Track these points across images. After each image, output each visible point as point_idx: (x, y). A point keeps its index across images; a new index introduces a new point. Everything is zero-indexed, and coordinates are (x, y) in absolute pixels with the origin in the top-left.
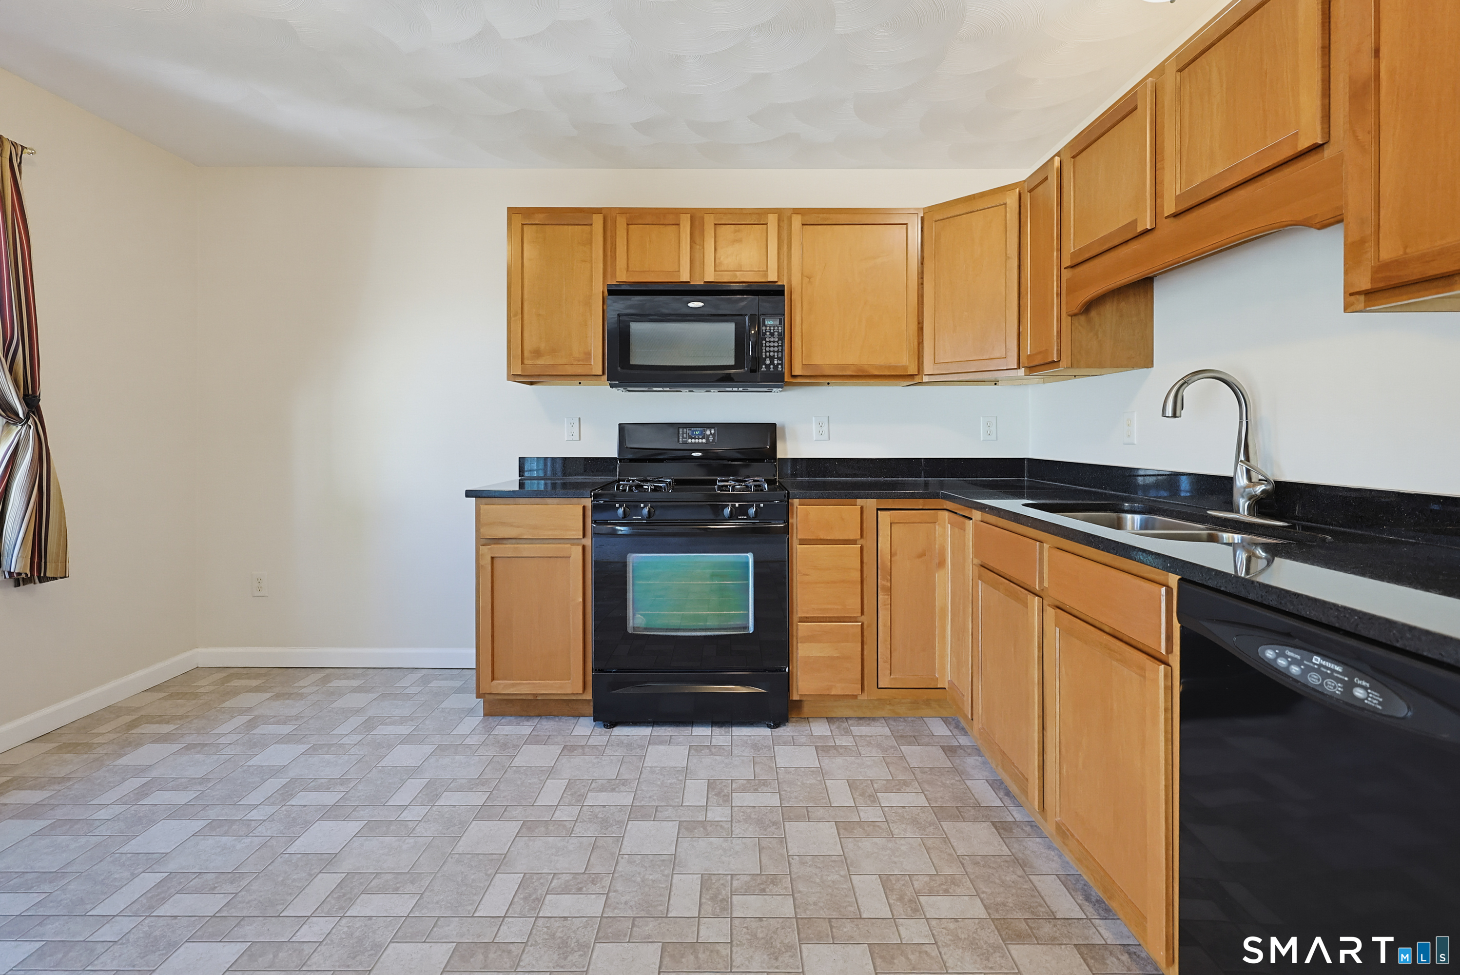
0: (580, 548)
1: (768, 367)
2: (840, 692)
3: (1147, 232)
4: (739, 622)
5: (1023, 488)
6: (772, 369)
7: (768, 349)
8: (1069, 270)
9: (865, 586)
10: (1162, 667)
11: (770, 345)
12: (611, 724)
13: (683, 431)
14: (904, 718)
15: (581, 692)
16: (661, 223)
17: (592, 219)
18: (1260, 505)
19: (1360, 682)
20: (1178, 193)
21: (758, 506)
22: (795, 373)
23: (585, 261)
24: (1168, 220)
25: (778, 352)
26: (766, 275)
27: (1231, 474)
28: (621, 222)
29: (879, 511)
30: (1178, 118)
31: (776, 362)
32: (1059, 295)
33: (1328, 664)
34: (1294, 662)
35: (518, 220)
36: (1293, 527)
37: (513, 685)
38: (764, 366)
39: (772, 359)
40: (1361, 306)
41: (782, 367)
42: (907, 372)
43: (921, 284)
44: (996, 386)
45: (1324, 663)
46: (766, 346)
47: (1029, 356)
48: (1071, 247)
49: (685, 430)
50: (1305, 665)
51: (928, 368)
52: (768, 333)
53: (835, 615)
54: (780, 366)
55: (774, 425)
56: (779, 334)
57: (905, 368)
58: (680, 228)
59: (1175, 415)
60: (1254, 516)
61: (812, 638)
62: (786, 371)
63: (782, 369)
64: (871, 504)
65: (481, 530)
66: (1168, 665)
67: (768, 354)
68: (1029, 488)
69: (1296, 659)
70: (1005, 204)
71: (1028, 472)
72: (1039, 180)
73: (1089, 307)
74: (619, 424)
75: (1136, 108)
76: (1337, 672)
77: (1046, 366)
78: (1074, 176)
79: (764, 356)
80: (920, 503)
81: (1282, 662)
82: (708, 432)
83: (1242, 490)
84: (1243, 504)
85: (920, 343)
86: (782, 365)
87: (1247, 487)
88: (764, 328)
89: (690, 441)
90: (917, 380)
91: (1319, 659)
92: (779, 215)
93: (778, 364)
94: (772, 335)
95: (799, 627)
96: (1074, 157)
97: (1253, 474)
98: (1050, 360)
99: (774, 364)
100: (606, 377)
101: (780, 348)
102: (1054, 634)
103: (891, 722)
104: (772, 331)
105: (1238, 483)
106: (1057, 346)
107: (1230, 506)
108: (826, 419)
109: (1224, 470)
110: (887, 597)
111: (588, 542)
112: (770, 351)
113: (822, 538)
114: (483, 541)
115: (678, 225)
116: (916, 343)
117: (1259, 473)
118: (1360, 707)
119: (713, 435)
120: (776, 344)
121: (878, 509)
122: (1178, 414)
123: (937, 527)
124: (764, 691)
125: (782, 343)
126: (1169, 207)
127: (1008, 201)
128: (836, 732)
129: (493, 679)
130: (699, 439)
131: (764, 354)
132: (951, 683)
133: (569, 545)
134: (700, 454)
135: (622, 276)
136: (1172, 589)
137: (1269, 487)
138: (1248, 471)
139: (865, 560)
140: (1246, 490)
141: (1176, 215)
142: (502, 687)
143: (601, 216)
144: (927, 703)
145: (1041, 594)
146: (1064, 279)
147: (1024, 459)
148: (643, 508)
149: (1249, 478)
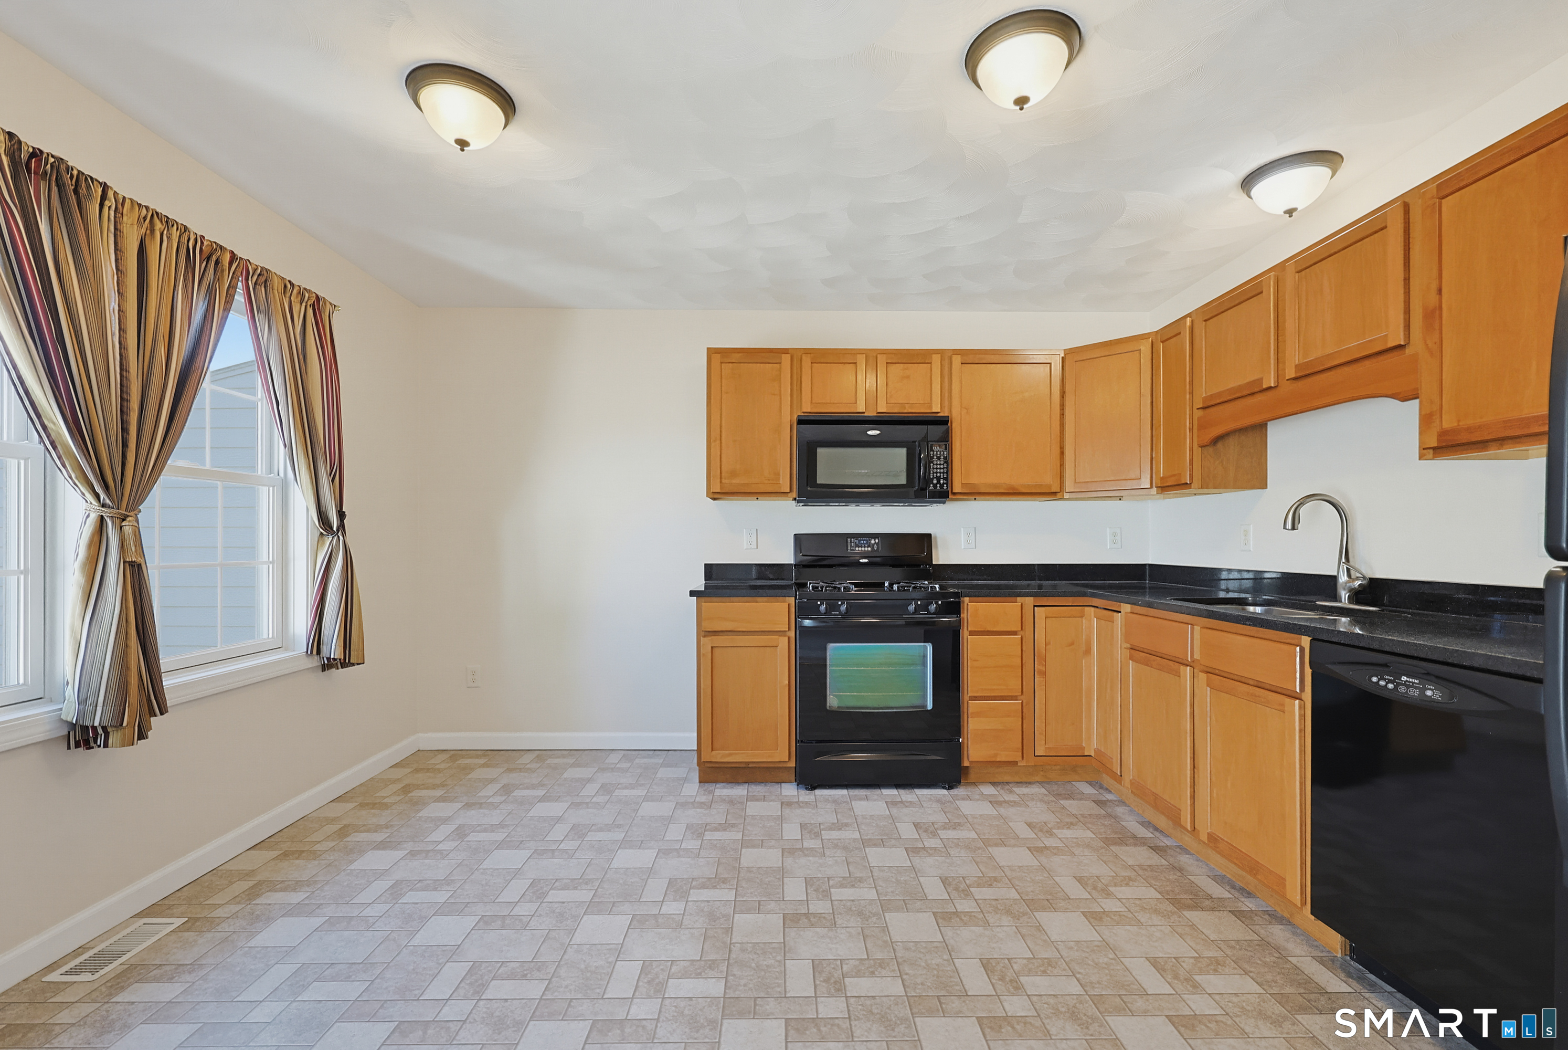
0: (787, 638)
1: (935, 486)
2: (1004, 759)
3: (1270, 388)
4: (917, 702)
5: (1145, 588)
6: (938, 488)
7: (935, 470)
8: (1200, 410)
9: (1024, 670)
10: (1297, 702)
11: (937, 467)
12: (812, 786)
13: (851, 541)
14: (1055, 782)
15: (787, 760)
16: (841, 362)
17: (781, 358)
18: (1357, 595)
19: (1429, 687)
20: (1297, 362)
21: (916, 604)
22: (954, 491)
23: (774, 395)
24: (1289, 381)
25: (943, 473)
26: (931, 407)
27: (1335, 574)
28: (807, 361)
29: (1036, 608)
30: (1297, 307)
31: (942, 482)
32: (1191, 430)
33: (1411, 680)
34: (1390, 681)
35: (717, 358)
36: (1383, 610)
37: (730, 755)
38: (931, 485)
39: (938, 479)
40: (1431, 456)
41: (947, 486)
42: (1051, 490)
43: (1062, 415)
44: (1120, 501)
45: (1408, 679)
46: (933, 468)
47: (1162, 479)
48: (1203, 392)
49: (853, 540)
50: (1396, 682)
51: (1069, 486)
52: (935, 457)
53: (1000, 695)
54: (945, 485)
55: (930, 535)
56: (945, 458)
57: (1050, 486)
58: (856, 366)
59: (1293, 528)
60: (1353, 604)
61: (978, 714)
62: (949, 489)
63: (947, 488)
64: (1029, 601)
65: (703, 624)
66: (1301, 700)
67: (935, 474)
68: (1150, 588)
69: (1391, 680)
70: (1140, 350)
71: (1150, 576)
72: (1169, 334)
73: (1216, 441)
74: (795, 535)
75: (1262, 292)
76: (1416, 683)
77: (1177, 487)
78: (1206, 336)
79: (932, 477)
80: (1069, 600)
81: (1382, 683)
82: (873, 542)
83: (1344, 585)
84: (1344, 595)
85: (1062, 465)
86: (947, 484)
87: (1346, 583)
88: (932, 453)
89: (857, 549)
90: (1059, 496)
91: (1405, 678)
92: (941, 356)
93: (944, 483)
94: (939, 458)
95: (970, 705)
96: (1205, 321)
97: (1352, 572)
98: (1183, 482)
99: (940, 484)
100: (794, 494)
101: (945, 470)
102: (1205, 694)
103: (1045, 785)
104: (939, 455)
105: (1340, 580)
106: (1190, 471)
107: (1335, 597)
108: (974, 529)
109: (1328, 569)
110: (1042, 679)
111: (792, 634)
112: (937, 473)
113: (989, 629)
114: (704, 633)
115: (855, 363)
116: (1059, 465)
117: (1357, 570)
118: (1430, 700)
119: (878, 544)
120: (942, 466)
121: (1035, 606)
122: (1296, 527)
123: (1084, 621)
124: (940, 758)
125: (948, 466)
126: (1291, 373)
127: (1142, 348)
128: (1002, 792)
129: (712, 750)
130: (865, 547)
131: (931, 474)
132: (1097, 751)
133: (777, 637)
134: (867, 560)
135: (807, 408)
136: (1304, 648)
137: (1364, 582)
138: (1348, 570)
139: (1024, 649)
140: (1348, 585)
141: (1295, 379)
142: (720, 756)
143: (788, 356)
144: (1074, 769)
145: (1192, 664)
146: (1195, 418)
147: (1145, 565)
148: (840, 605)
149: (1349, 575)
